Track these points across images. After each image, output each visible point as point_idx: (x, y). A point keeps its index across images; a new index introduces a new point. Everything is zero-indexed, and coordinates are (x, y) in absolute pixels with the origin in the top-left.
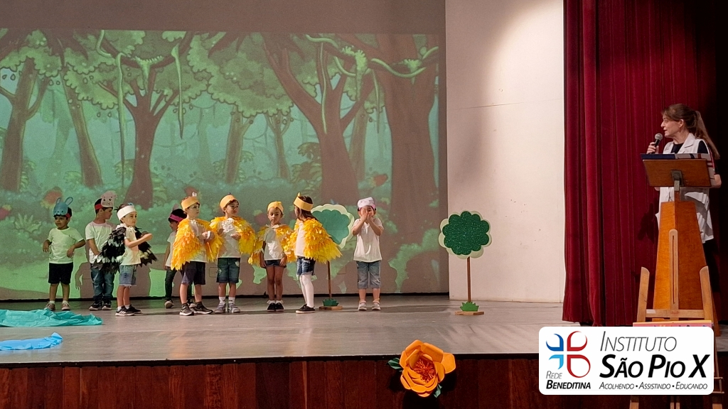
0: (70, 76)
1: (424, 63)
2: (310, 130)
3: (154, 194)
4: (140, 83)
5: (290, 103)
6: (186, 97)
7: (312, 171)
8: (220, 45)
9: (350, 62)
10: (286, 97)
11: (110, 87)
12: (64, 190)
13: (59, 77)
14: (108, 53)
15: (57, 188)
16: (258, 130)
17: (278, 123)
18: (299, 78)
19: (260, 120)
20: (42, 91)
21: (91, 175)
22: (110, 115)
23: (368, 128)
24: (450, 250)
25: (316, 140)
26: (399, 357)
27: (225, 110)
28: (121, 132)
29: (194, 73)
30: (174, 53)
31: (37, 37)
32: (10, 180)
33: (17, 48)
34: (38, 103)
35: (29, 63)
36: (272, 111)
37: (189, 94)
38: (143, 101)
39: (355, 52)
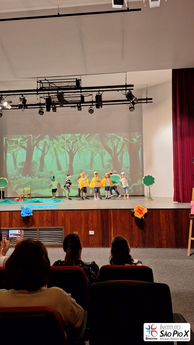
0: (54, 145)
1: (138, 139)
2: (110, 156)
3: (74, 172)
4: (70, 146)
5: (105, 150)
6: (81, 149)
7: (110, 166)
8: (88, 137)
9: (119, 140)
10: (104, 149)
11: (63, 147)
12: (53, 171)
13: (52, 146)
14: (63, 139)
16: (97, 157)
17: (102, 155)
18: (107, 144)
19: (98, 154)
20: (48, 149)
21: (59, 168)
22: (64, 154)
23: (124, 156)
24: (145, 185)
25: (111, 159)
26: (134, 209)
27: (90, 152)
28: (66, 158)
29: (83, 144)
30: (78, 139)
31: (47, 136)
32: (41, 169)
33: (43, 139)
34: (47, 151)
35: (45, 142)
36: (101, 152)
37: (81, 148)
38: (71, 150)
39: (121, 137)
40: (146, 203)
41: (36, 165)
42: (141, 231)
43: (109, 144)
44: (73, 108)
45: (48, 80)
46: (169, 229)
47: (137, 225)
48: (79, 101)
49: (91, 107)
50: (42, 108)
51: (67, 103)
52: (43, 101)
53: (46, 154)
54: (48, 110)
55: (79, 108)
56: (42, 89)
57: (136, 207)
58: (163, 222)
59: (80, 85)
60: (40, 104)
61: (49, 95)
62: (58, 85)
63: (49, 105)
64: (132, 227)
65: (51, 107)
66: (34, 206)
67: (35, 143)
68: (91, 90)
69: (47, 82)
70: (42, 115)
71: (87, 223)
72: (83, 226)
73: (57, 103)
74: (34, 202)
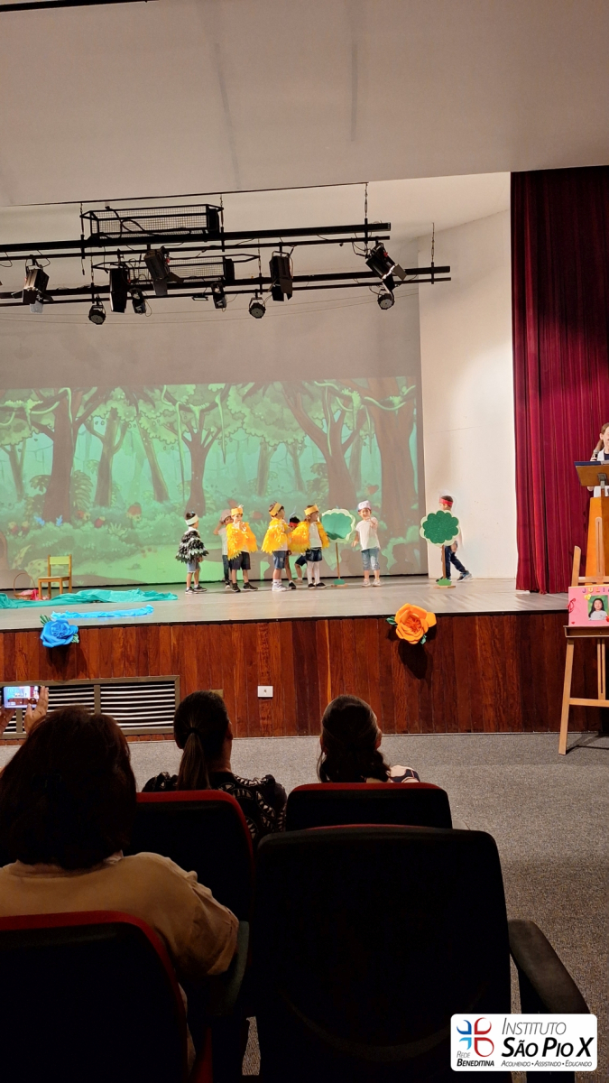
0: (143, 421)
1: (406, 399)
2: (320, 454)
3: (207, 506)
4: (193, 424)
5: (303, 434)
6: (227, 433)
7: (321, 485)
8: (250, 393)
9: (348, 400)
10: (300, 430)
11: (171, 427)
12: (142, 505)
13: (135, 422)
14: (170, 401)
15: (137, 503)
16: (280, 457)
17: (295, 449)
18: (310, 415)
19: (282, 448)
20: (123, 433)
21: (161, 494)
22: (173, 448)
23: (362, 451)
24: (428, 540)
25: (324, 462)
26: (394, 615)
27: (255, 441)
28: (181, 460)
29: (233, 415)
30: (217, 400)
31: (119, 393)
32: (103, 499)
33: (105, 402)
34: (121, 442)
35: (114, 412)
36: (290, 441)
37: (229, 430)
38: (196, 437)
39: (351, 391)
40: (432, 597)
41: (85, 485)
42: (417, 682)
43: (317, 415)
44: (199, 301)
45: (115, 211)
46: (504, 675)
47: (405, 664)
48: (216, 279)
49: (257, 298)
50: (99, 300)
51: (180, 284)
52: (103, 279)
53: (117, 448)
54: (119, 307)
55: (220, 300)
56: (96, 240)
57: (401, 609)
58: (484, 653)
59: (221, 225)
60: (93, 289)
61: (119, 258)
62: (147, 225)
63: (123, 289)
64: (389, 672)
65: (130, 298)
66: (82, 614)
67: (79, 414)
68: (255, 241)
69: (112, 215)
70: (101, 323)
71: (251, 663)
72: (237, 672)
73: (148, 283)
74: (84, 602)
